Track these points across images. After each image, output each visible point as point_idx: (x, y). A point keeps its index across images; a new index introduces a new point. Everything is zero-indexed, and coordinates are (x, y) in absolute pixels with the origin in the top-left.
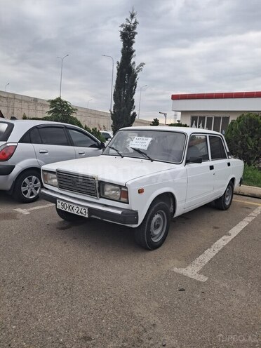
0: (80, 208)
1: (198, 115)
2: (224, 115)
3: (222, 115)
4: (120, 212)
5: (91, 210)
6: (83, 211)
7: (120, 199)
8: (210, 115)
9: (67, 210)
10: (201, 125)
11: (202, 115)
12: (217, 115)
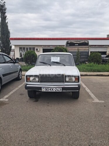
0: (57, 88)
1: (22, 47)
2: (33, 47)
3: (32, 47)
4: (77, 86)
5: (63, 88)
6: (59, 90)
7: (75, 81)
8: (27, 47)
9: (49, 91)
10: (24, 51)
11: (24, 47)
12: (30, 47)
